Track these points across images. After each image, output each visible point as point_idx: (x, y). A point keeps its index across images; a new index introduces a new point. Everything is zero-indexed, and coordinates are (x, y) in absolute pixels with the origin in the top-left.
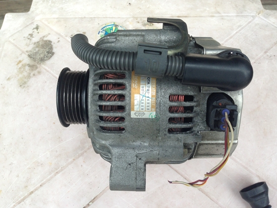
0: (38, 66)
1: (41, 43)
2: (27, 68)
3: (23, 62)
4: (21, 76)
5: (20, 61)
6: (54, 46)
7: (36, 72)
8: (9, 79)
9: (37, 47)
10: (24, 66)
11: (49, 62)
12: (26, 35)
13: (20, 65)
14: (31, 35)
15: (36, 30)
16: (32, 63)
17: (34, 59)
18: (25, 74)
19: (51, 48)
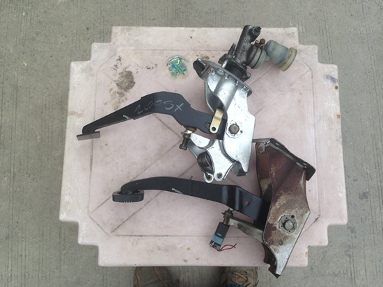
0: (125, 93)
1: (124, 74)
2: (117, 95)
3: (114, 90)
4: (114, 101)
5: (111, 89)
6: (134, 76)
7: (123, 98)
8: (105, 104)
9: (122, 77)
10: (115, 93)
11: (132, 90)
12: (113, 66)
13: (112, 92)
14: (116, 66)
15: (119, 61)
16: (120, 91)
17: (121, 88)
18: (117, 100)
19: (132, 78)
